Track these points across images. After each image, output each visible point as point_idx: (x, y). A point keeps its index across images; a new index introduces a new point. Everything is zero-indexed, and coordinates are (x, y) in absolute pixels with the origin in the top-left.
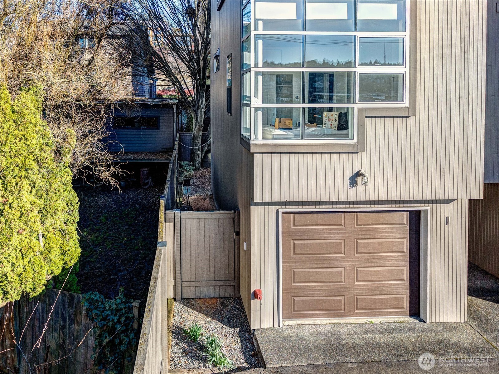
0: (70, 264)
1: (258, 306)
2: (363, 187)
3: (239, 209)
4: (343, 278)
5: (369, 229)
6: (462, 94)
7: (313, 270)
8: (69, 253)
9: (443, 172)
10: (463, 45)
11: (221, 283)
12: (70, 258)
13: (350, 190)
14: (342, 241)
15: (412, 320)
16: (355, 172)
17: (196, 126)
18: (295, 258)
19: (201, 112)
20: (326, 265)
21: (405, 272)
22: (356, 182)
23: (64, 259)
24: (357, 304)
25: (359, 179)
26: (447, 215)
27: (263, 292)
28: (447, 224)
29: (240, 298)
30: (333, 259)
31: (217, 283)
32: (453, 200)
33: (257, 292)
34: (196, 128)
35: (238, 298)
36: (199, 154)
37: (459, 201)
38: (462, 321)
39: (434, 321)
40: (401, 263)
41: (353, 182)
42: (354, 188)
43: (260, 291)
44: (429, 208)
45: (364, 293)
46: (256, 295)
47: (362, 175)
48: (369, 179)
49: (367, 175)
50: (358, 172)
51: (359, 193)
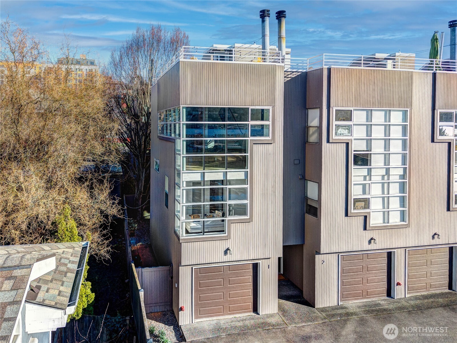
0: (91, 302)
1: (183, 314)
2: (230, 255)
3: (172, 264)
4: (222, 297)
5: (234, 273)
6: (273, 211)
7: (209, 294)
8: (90, 296)
9: (265, 246)
10: (273, 189)
11: (163, 304)
12: (90, 299)
13: (225, 257)
14: (222, 280)
15: (254, 314)
16: (227, 248)
17: (137, 192)
18: (200, 290)
19: (142, 182)
20: (214, 291)
21: (251, 292)
22: (227, 253)
23: (87, 299)
24: (229, 309)
25: (228, 251)
26: (269, 264)
27: (185, 307)
28: (269, 268)
29: (173, 311)
30: (217, 289)
31: (161, 304)
32: (270, 258)
33: (182, 307)
34: (138, 193)
35: (172, 311)
36: (140, 211)
37: (272, 258)
38: (276, 312)
39: (263, 314)
40: (249, 288)
41: (226, 253)
42: (226, 256)
43: (183, 307)
44: (260, 262)
45: (232, 304)
46: (181, 309)
47: (230, 250)
48: (233, 251)
49: (231, 250)
50: (228, 248)
51: (228, 258)
